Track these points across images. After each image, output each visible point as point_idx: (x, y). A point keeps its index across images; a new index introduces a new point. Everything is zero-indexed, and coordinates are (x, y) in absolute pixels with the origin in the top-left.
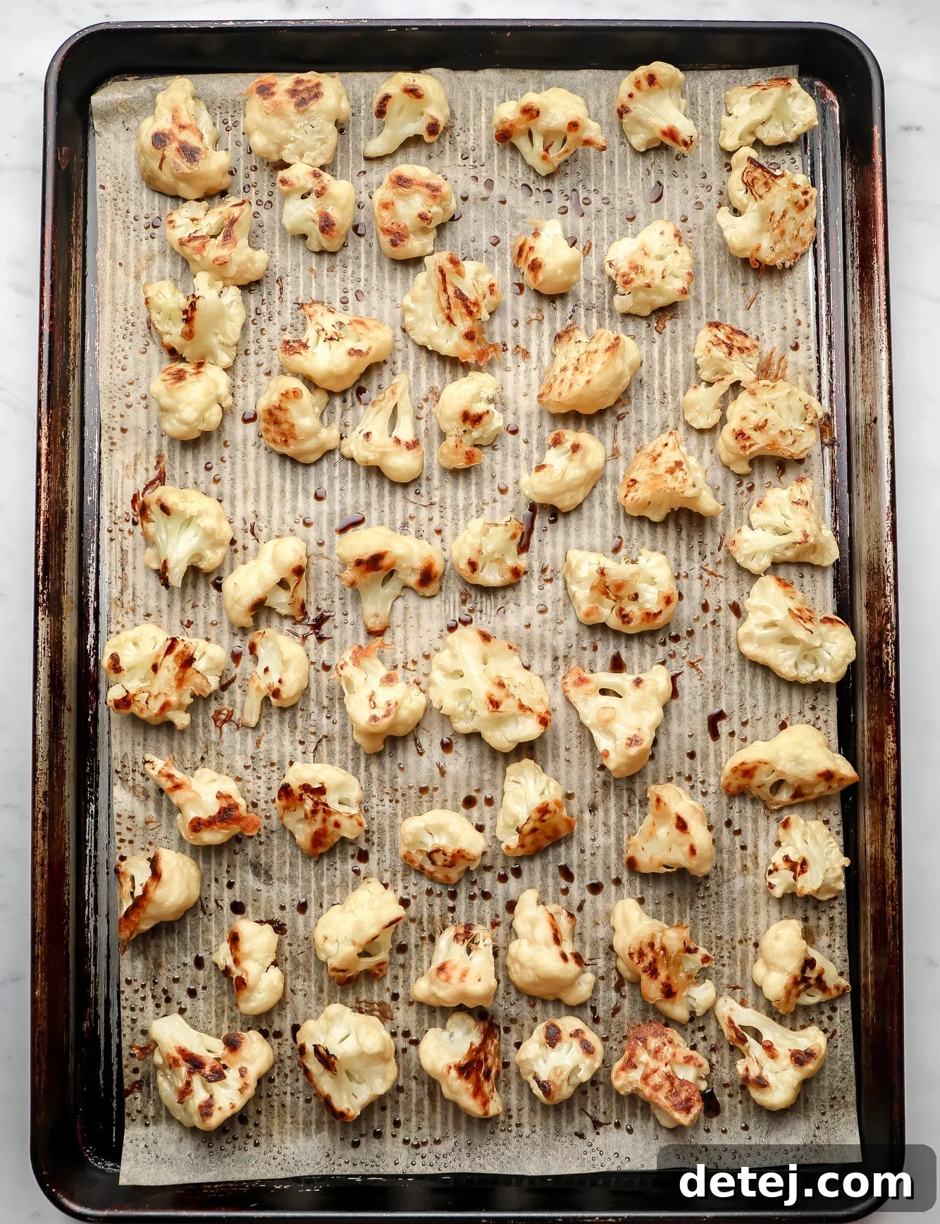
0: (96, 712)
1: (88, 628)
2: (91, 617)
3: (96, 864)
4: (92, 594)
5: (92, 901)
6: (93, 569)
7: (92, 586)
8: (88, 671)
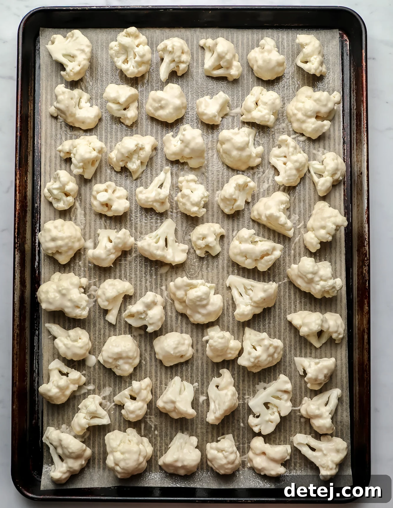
1: (35, 259)
2: (37, 254)
3: (38, 355)
4: (37, 245)
5: (36, 371)
7: (37, 241)
8: (36, 276)
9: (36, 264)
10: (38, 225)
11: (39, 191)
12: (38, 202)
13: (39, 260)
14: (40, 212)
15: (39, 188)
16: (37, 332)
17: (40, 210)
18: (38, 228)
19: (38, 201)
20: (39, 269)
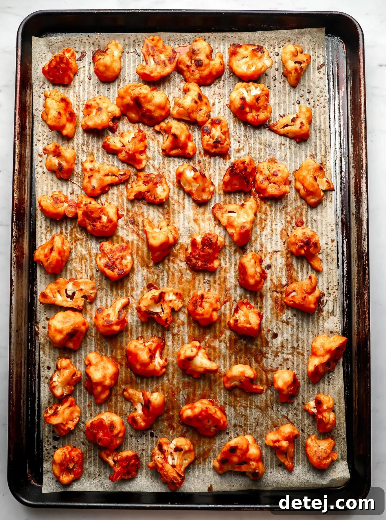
0: (342, 213)
1: (347, 248)
2: (345, 252)
3: (341, 152)
4: (345, 262)
5: (342, 138)
6: (345, 272)
7: (345, 265)
8: (346, 230)
9: (345, 242)
10: (345, 282)
11: (345, 317)
12: (345, 305)
13: (343, 246)
14: (343, 295)
15: (345, 320)
16: (343, 175)
17: (343, 297)
18: (345, 278)
19: (345, 307)
20: (343, 237)
